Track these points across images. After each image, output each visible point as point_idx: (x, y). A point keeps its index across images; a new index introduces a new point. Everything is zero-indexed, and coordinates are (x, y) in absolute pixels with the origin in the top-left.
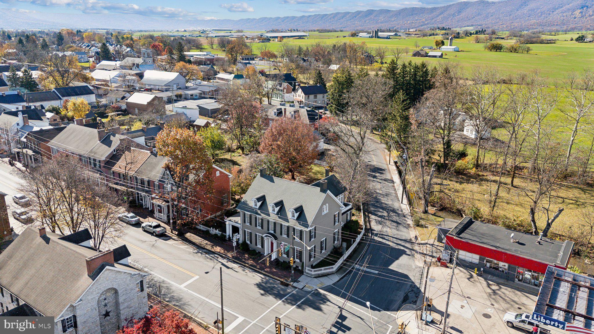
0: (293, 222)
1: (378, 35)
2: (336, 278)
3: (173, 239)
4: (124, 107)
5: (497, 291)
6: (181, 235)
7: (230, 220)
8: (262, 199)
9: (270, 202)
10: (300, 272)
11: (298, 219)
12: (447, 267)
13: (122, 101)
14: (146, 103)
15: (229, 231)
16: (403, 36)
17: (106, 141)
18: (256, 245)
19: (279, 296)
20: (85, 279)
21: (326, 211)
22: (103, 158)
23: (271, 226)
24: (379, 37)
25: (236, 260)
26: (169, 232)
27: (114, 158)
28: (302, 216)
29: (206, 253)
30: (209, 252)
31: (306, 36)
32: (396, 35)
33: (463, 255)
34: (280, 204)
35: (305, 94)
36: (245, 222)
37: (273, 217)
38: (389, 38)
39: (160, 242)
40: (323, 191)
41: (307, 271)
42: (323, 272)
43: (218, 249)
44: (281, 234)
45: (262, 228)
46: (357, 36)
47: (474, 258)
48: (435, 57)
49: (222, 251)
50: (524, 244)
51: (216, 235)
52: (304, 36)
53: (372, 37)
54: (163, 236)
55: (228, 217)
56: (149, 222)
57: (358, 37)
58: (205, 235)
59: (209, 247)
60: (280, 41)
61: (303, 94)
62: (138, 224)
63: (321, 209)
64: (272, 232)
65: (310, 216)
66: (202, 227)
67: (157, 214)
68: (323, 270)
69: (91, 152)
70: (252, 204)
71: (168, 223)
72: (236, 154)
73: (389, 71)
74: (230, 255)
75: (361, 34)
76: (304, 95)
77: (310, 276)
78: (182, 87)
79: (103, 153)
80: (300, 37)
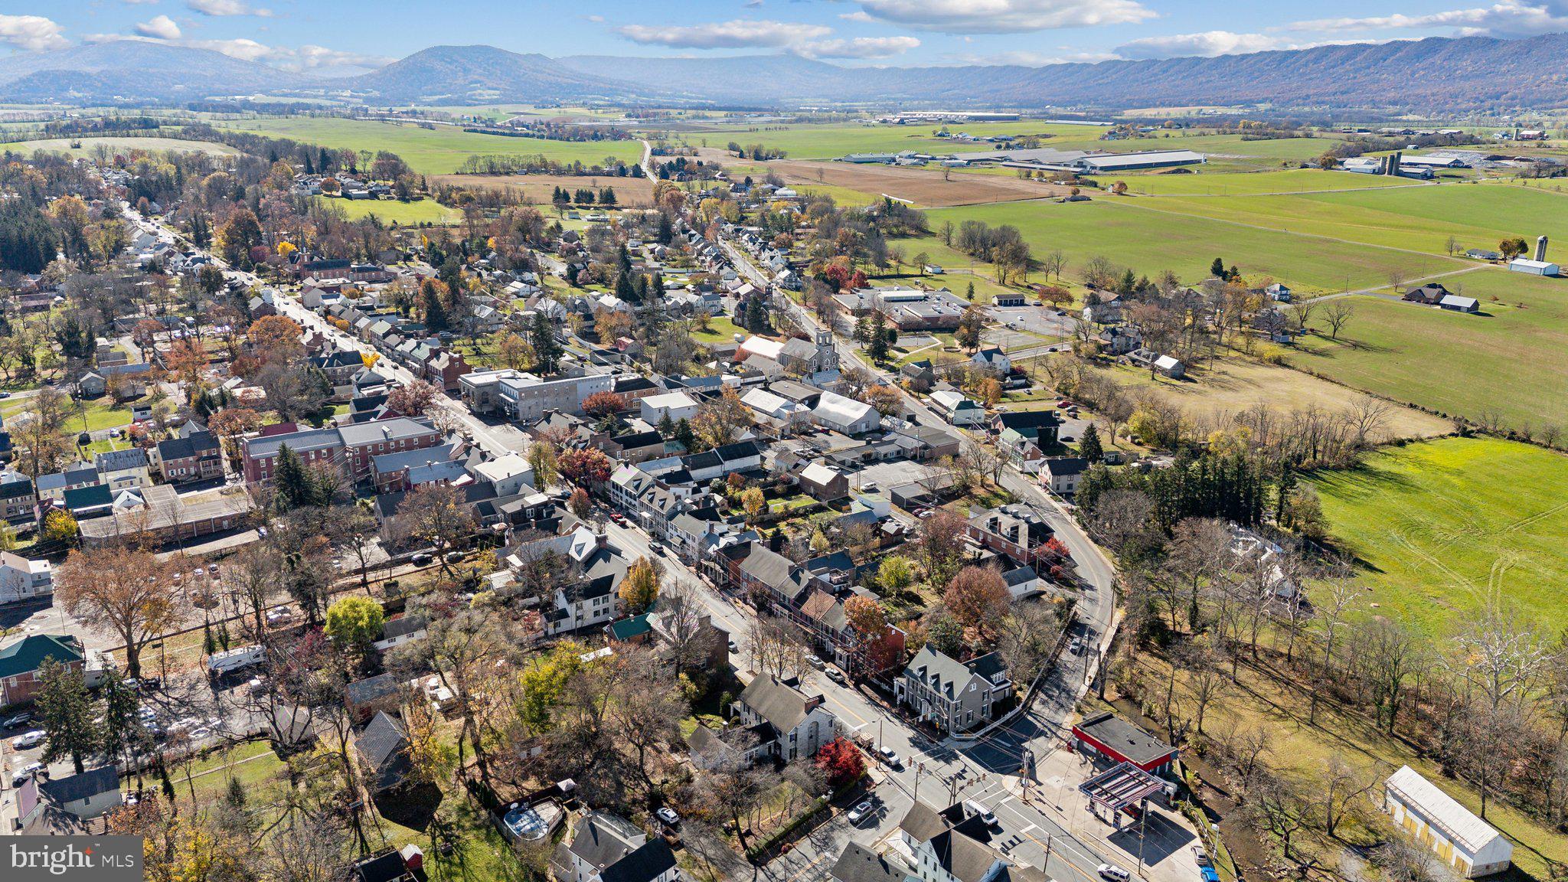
0: (943, 695)
1: (1399, 164)
2: (973, 744)
3: (851, 688)
4: (796, 481)
6: (857, 686)
7: (898, 680)
8: (924, 669)
9: (929, 674)
10: (945, 734)
11: (948, 692)
12: (1072, 753)
13: (794, 471)
14: (824, 484)
15: (896, 690)
16: (1478, 169)
17: (795, 576)
18: (915, 706)
19: (923, 749)
20: (803, 714)
21: (974, 688)
22: (794, 596)
23: (928, 694)
24: (1399, 174)
25: (897, 716)
26: (847, 681)
27: (802, 598)
28: (952, 691)
29: (875, 706)
30: (877, 705)
31: (1199, 162)
32: (1456, 163)
33: (1086, 745)
34: (937, 677)
35: (1054, 474)
36: (909, 685)
37: (930, 687)
38: (1431, 177)
39: (840, 688)
40: (971, 672)
41: (951, 735)
42: (964, 738)
43: (885, 704)
44: (935, 702)
45: (921, 693)
46: (1340, 165)
47: (1094, 749)
48: (1458, 308)
49: (888, 706)
50: (1134, 744)
51: (885, 691)
52: (1190, 162)
53: (1380, 172)
54: (842, 683)
55: (896, 677)
56: (831, 668)
57: (1342, 170)
58: (876, 688)
59: (878, 701)
60: (1120, 193)
61: (1050, 473)
62: (822, 668)
63: (968, 687)
64: (928, 699)
65: (957, 693)
66: (875, 681)
67: (837, 661)
68: (964, 736)
69: (781, 586)
70: (915, 672)
71: (846, 671)
72: (925, 586)
74: (894, 710)
75: (1350, 162)
76: (1051, 476)
77: (951, 739)
78: (872, 426)
79: (793, 590)
80: (1180, 168)
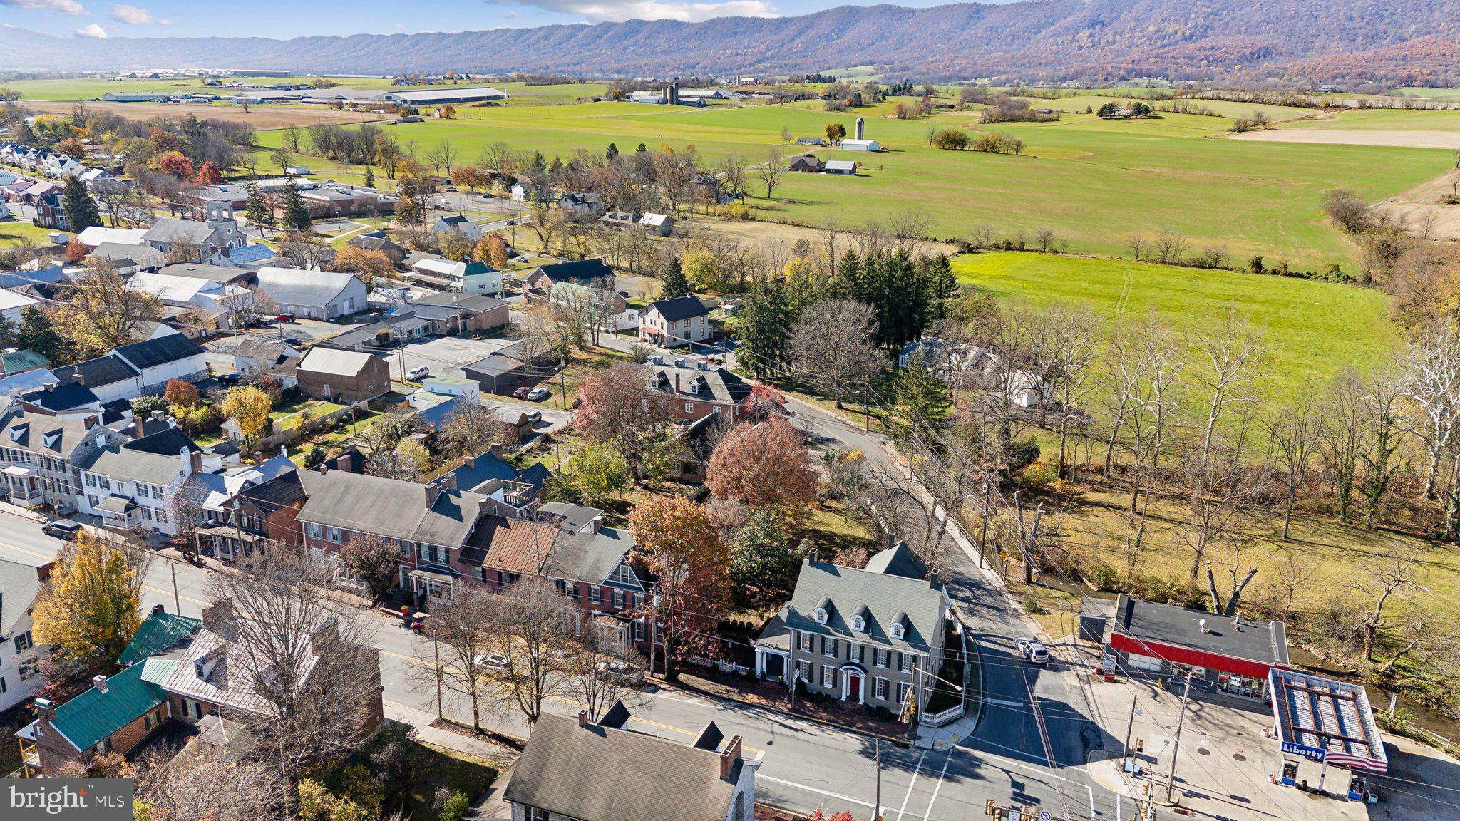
0: (899, 645)
1: (676, 97)
2: (971, 724)
3: (664, 689)
5: (1200, 713)
6: (672, 680)
7: (762, 645)
8: (830, 607)
9: (847, 613)
11: (906, 638)
12: (1116, 682)
13: (281, 367)
14: (355, 375)
15: (762, 663)
16: (735, 99)
17: (442, 504)
18: (822, 683)
22: (459, 545)
23: (855, 652)
24: (680, 103)
25: (797, 714)
26: (646, 677)
27: (475, 540)
28: (912, 633)
29: (740, 708)
30: (742, 706)
31: (502, 97)
32: (717, 96)
33: (1134, 660)
35: (668, 319)
36: (799, 647)
37: (860, 638)
38: (705, 105)
40: (936, 587)
41: (923, 719)
42: (948, 716)
43: (753, 698)
44: (875, 663)
45: (836, 654)
46: (628, 97)
47: (1154, 663)
48: (840, 172)
49: (764, 702)
50: (1220, 635)
51: (735, 672)
52: (495, 98)
53: (664, 102)
54: (643, 685)
55: (755, 640)
57: (630, 103)
58: (714, 674)
59: (736, 697)
60: (448, 117)
61: (663, 319)
64: (857, 661)
65: (926, 632)
66: (708, 661)
68: (948, 714)
69: (420, 531)
70: (811, 616)
73: (845, 275)
74: (780, 706)
75: (636, 95)
76: (665, 322)
77: (931, 726)
78: (359, 305)
79: (452, 534)
80: (489, 102)
